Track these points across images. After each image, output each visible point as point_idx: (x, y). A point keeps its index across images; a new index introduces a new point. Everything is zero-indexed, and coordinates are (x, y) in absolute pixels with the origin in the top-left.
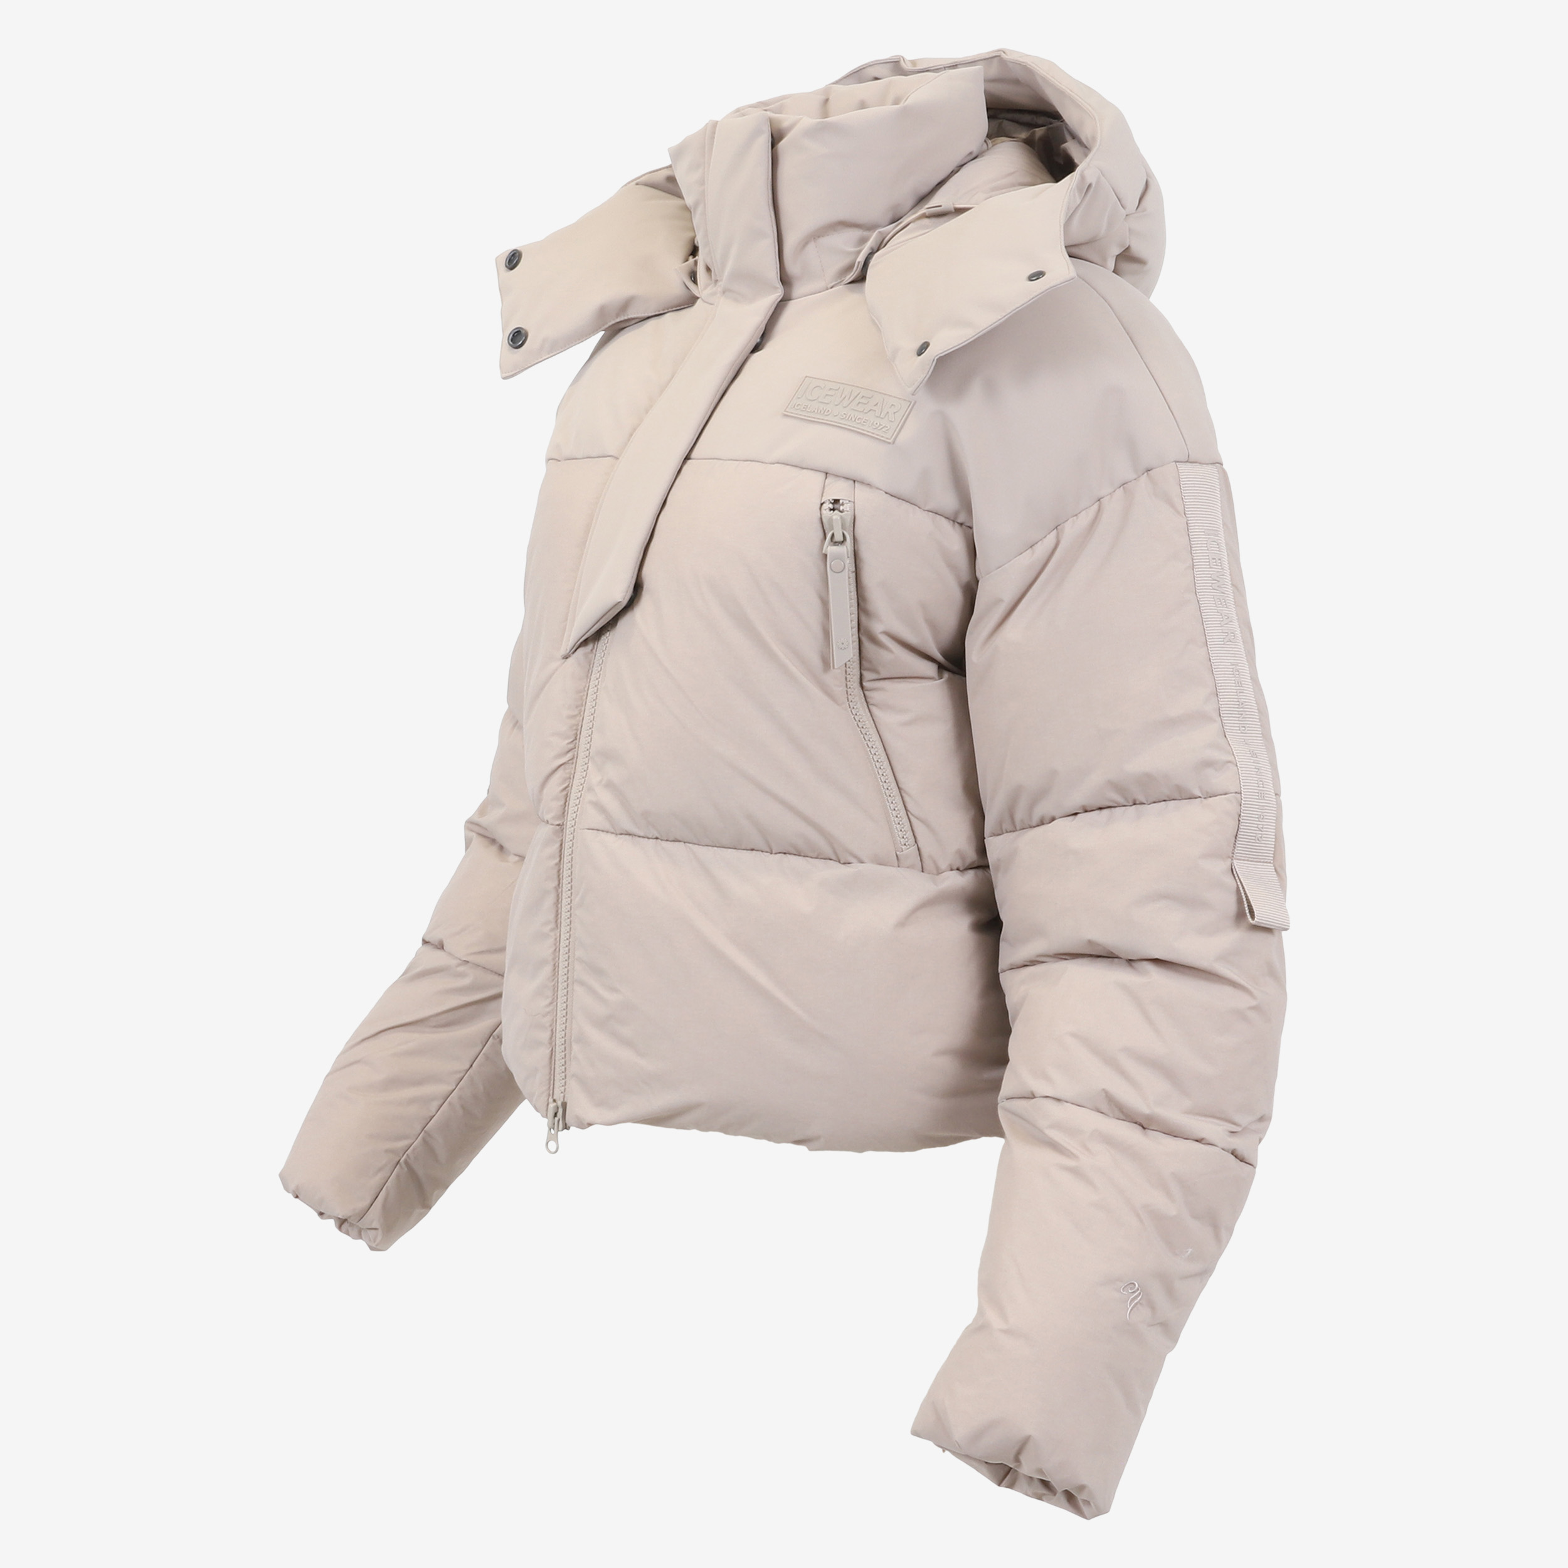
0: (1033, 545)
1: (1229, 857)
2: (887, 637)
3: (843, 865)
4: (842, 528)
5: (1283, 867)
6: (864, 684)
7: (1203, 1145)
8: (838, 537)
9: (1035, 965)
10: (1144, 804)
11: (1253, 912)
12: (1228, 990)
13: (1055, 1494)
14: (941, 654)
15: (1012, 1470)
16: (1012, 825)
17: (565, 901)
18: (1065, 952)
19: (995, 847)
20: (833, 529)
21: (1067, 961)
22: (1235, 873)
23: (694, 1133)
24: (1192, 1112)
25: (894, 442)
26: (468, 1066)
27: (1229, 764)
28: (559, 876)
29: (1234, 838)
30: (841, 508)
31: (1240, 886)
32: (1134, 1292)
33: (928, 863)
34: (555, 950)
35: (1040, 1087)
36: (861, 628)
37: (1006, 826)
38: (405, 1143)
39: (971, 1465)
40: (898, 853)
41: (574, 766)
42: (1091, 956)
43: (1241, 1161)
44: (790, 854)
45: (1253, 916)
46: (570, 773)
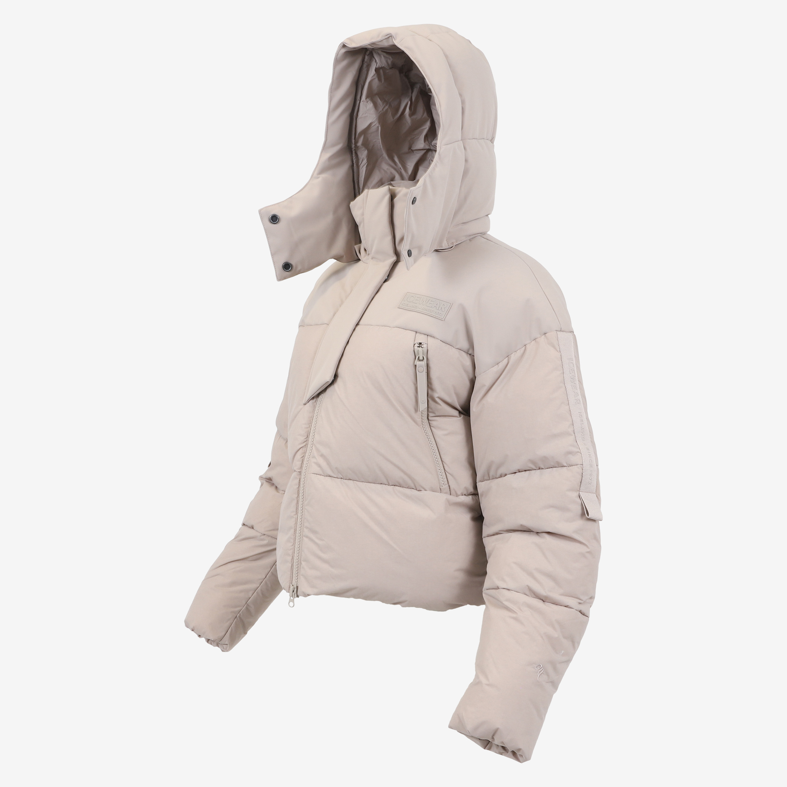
0: (498, 363)
1: (578, 491)
2: (439, 399)
3: (418, 492)
4: (423, 355)
5: (599, 495)
6: (429, 418)
7: (568, 608)
8: (421, 358)
9: (498, 535)
10: (543, 469)
11: (588, 513)
12: (578, 545)
13: (508, 753)
14: (460, 407)
15: (490, 743)
16: (488, 477)
17: (300, 503)
18: (511, 529)
19: (480, 486)
20: (419, 355)
21: (511, 533)
22: (580, 497)
23: (352, 599)
24: (562, 595)
25: (444, 320)
26: (264, 577)
27: (578, 453)
28: (298, 493)
29: (580, 483)
30: (422, 346)
31: (583, 503)
32: (540, 669)
33: (453, 492)
34: (295, 523)
35: (501, 584)
36: (429, 395)
37: (486, 478)
38: (238, 609)
39: (473, 741)
40: (441, 487)
41: (306, 448)
42: (521, 531)
43: (583, 615)
44: (397, 486)
45: (588, 515)
46: (305, 451)
